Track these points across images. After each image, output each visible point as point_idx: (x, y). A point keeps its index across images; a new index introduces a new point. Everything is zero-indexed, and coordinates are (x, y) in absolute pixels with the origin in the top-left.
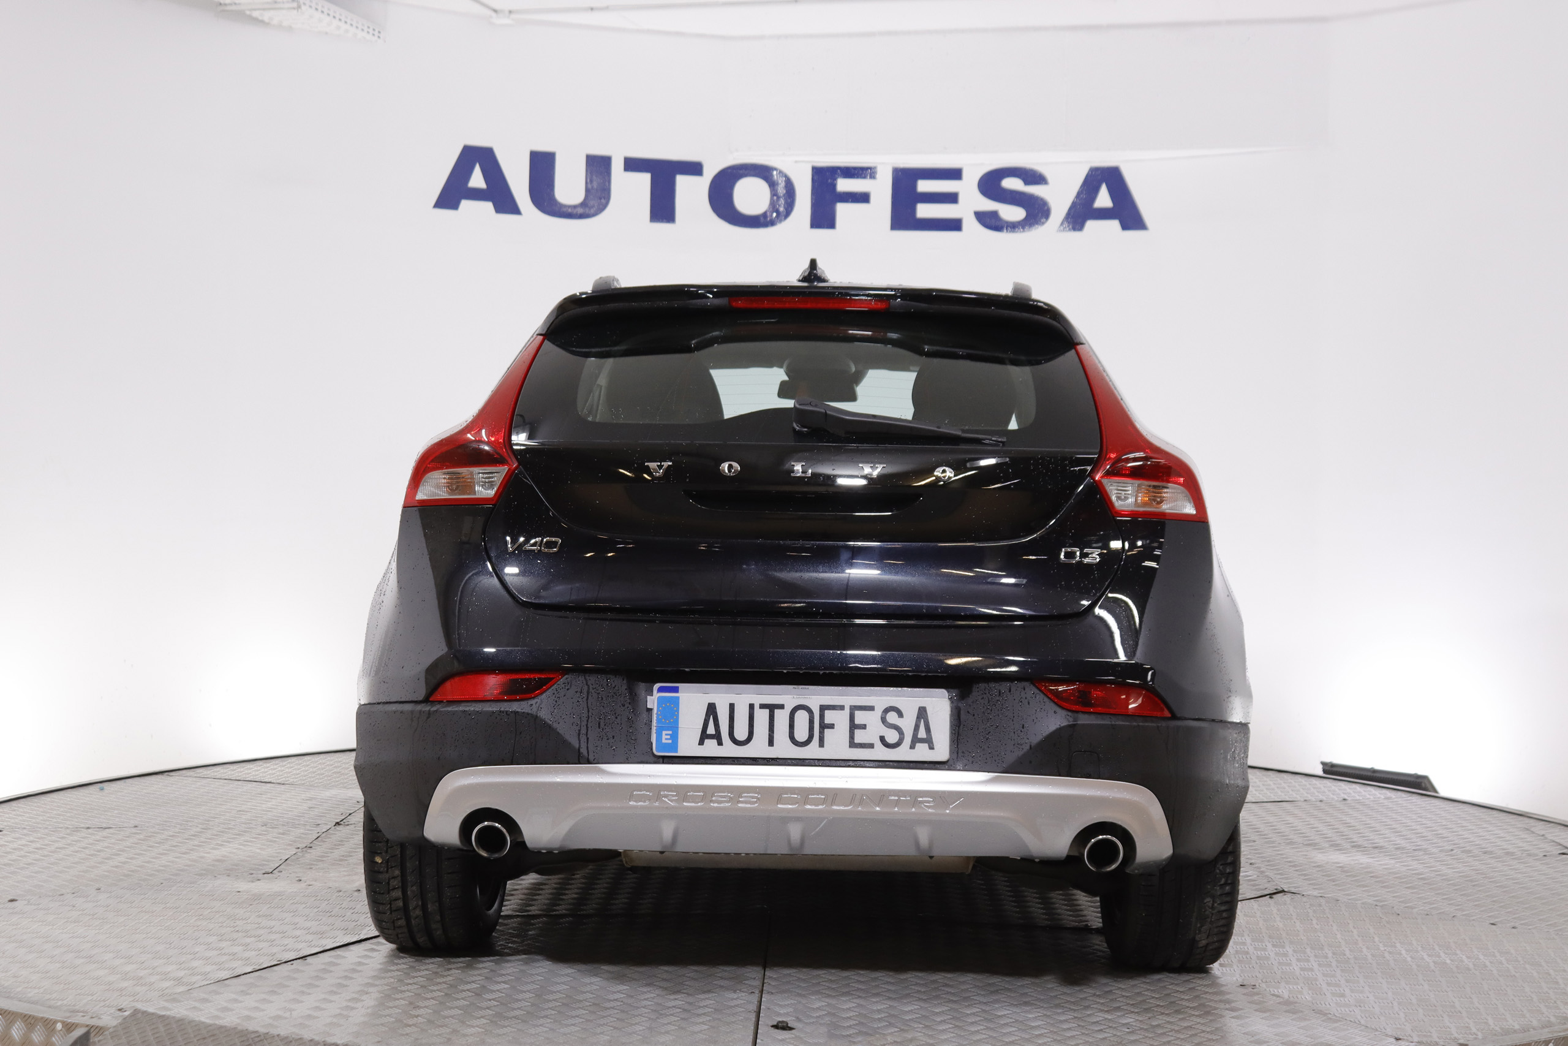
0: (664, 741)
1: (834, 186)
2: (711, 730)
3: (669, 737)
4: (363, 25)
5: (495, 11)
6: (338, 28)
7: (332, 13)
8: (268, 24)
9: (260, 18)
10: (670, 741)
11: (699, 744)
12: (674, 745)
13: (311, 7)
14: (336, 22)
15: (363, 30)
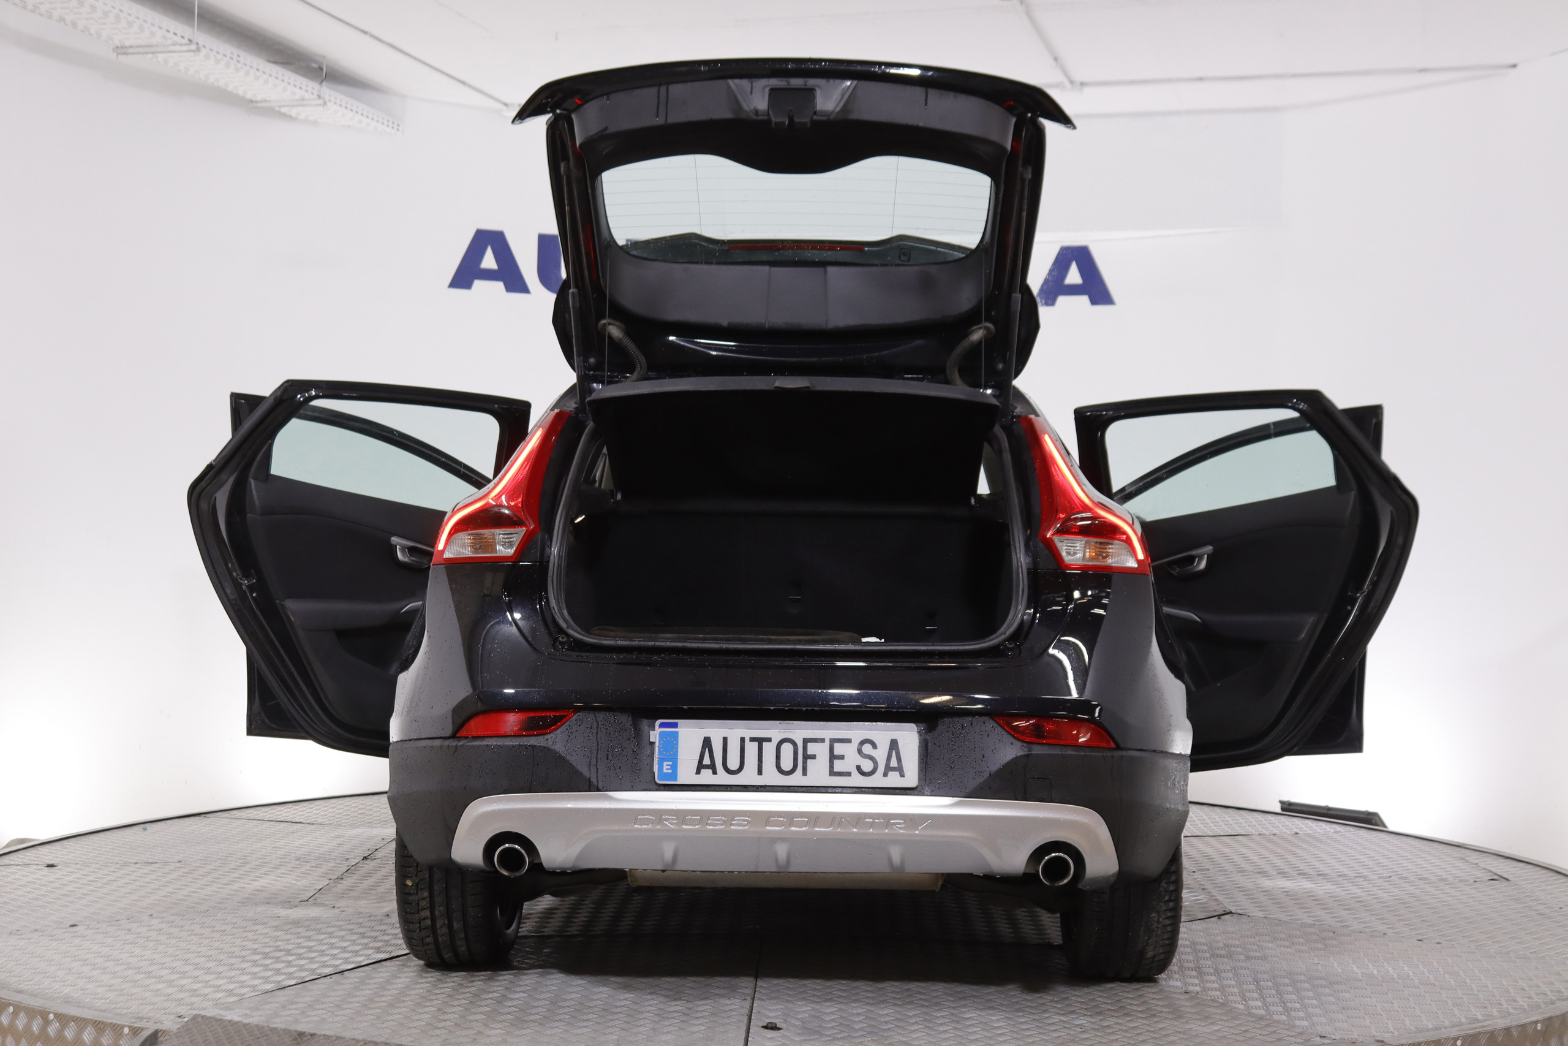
0: (665, 771)
2: (707, 761)
3: (669, 767)
4: (383, 119)
5: (506, 105)
6: (360, 122)
7: (354, 108)
8: (295, 119)
9: (288, 113)
10: (670, 771)
11: (696, 774)
12: (674, 774)
13: (335, 103)
15: (383, 123)
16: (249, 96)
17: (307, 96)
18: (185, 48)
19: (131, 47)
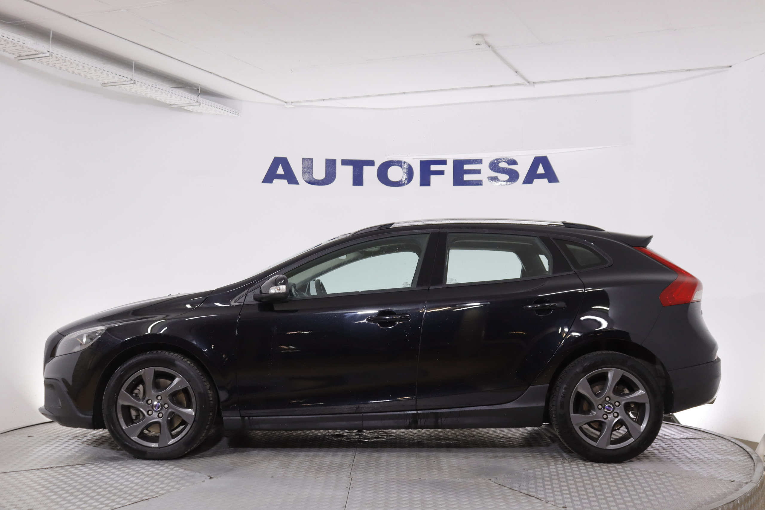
1: (430, 168)
5: (286, 102)
6: (220, 112)
7: (215, 106)
8: (192, 111)
9: (188, 110)
13: (206, 104)
14: (218, 110)
16: (168, 103)
17: (192, 101)
18: (129, 83)
19: (108, 83)
